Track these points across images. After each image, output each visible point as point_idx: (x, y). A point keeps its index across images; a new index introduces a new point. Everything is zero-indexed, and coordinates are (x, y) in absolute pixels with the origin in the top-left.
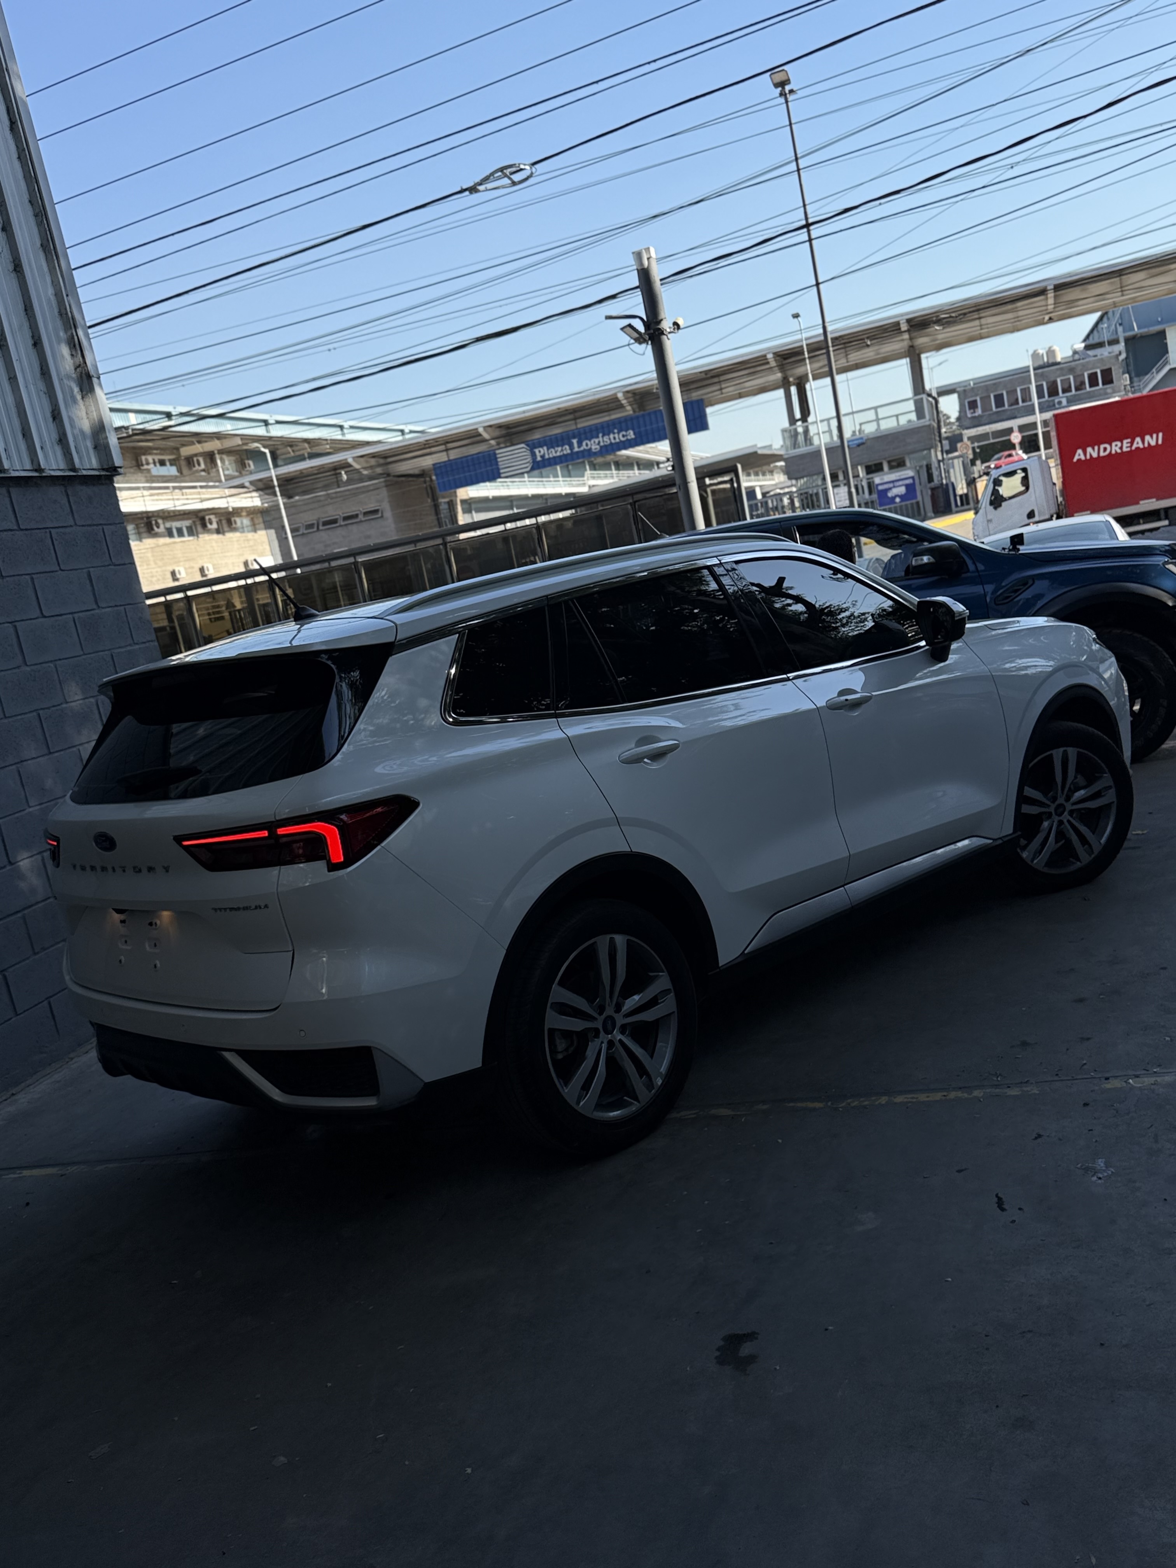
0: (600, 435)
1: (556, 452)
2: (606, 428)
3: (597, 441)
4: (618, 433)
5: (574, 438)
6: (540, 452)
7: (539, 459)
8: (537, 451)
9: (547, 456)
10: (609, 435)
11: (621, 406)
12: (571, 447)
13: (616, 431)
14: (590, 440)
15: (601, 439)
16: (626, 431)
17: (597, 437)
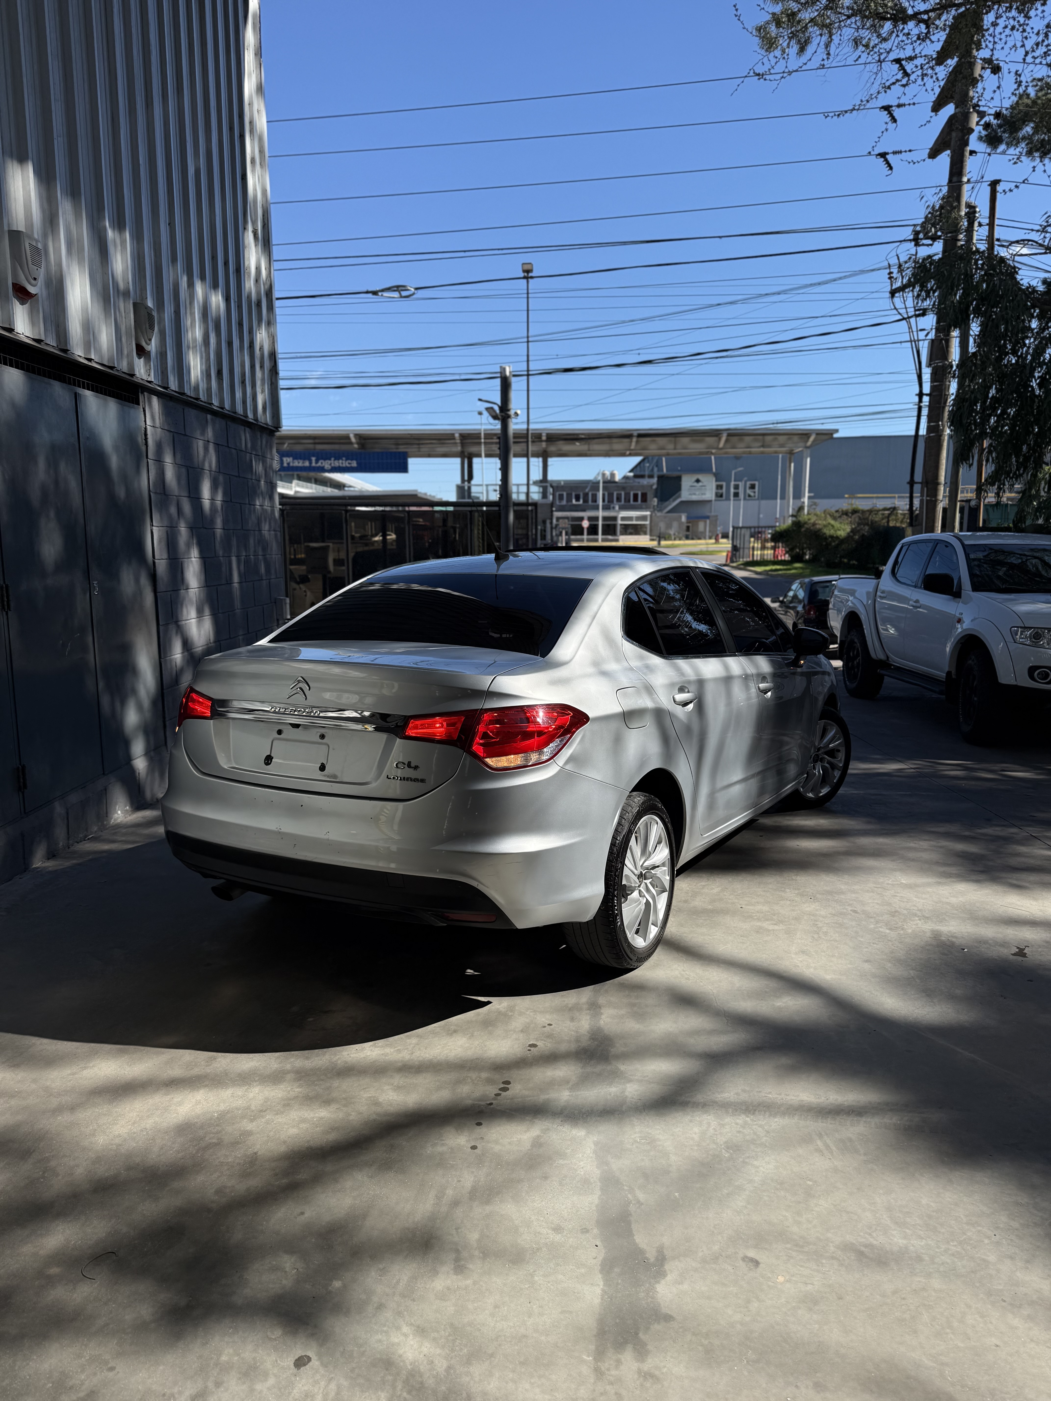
0: (333, 459)
1: (299, 463)
2: (338, 456)
3: (329, 462)
4: (346, 460)
5: (314, 456)
6: (287, 460)
7: (285, 465)
8: (285, 459)
9: (291, 464)
10: (338, 460)
11: (351, 443)
12: (311, 463)
13: (344, 459)
14: (325, 459)
15: (332, 461)
16: (352, 460)
17: (330, 459)
